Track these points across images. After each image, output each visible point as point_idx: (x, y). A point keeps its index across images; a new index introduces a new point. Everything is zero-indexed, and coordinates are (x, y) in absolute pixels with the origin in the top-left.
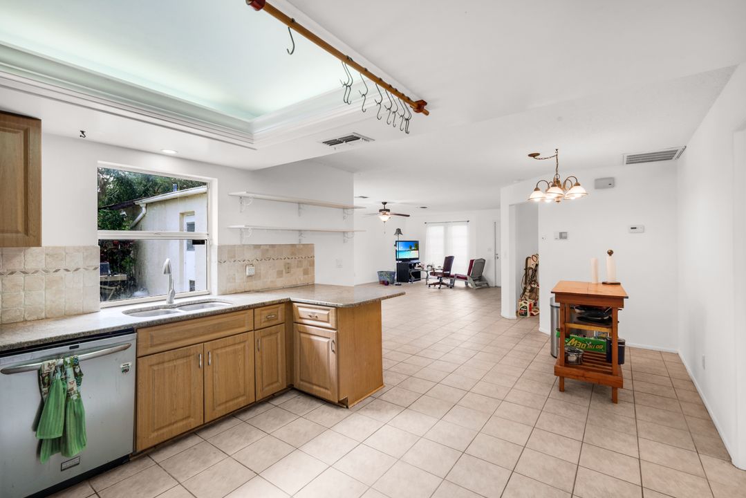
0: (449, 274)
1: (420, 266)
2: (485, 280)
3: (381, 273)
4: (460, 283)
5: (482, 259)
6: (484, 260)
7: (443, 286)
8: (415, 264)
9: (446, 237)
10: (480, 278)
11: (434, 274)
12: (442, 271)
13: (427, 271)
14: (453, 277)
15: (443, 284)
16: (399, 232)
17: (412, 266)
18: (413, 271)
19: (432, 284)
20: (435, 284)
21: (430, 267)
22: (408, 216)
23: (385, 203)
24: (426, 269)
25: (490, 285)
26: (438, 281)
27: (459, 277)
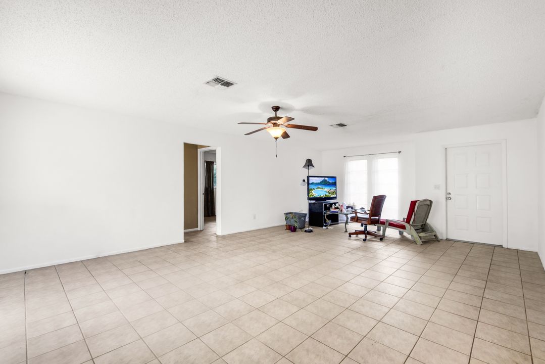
0: (379, 219)
1: (337, 208)
2: (432, 231)
3: (287, 215)
4: (392, 233)
5: (426, 200)
6: (431, 202)
7: (369, 237)
8: (331, 205)
9: (371, 172)
10: (424, 228)
11: (356, 219)
12: (367, 216)
13: (346, 215)
14: (383, 223)
15: (369, 233)
16: (309, 163)
17: (328, 208)
18: (328, 213)
19: (353, 234)
20: (357, 233)
21: (350, 209)
22: (315, 129)
23: (276, 109)
24: (345, 211)
25: (440, 237)
26: (363, 229)
27: (392, 225)
